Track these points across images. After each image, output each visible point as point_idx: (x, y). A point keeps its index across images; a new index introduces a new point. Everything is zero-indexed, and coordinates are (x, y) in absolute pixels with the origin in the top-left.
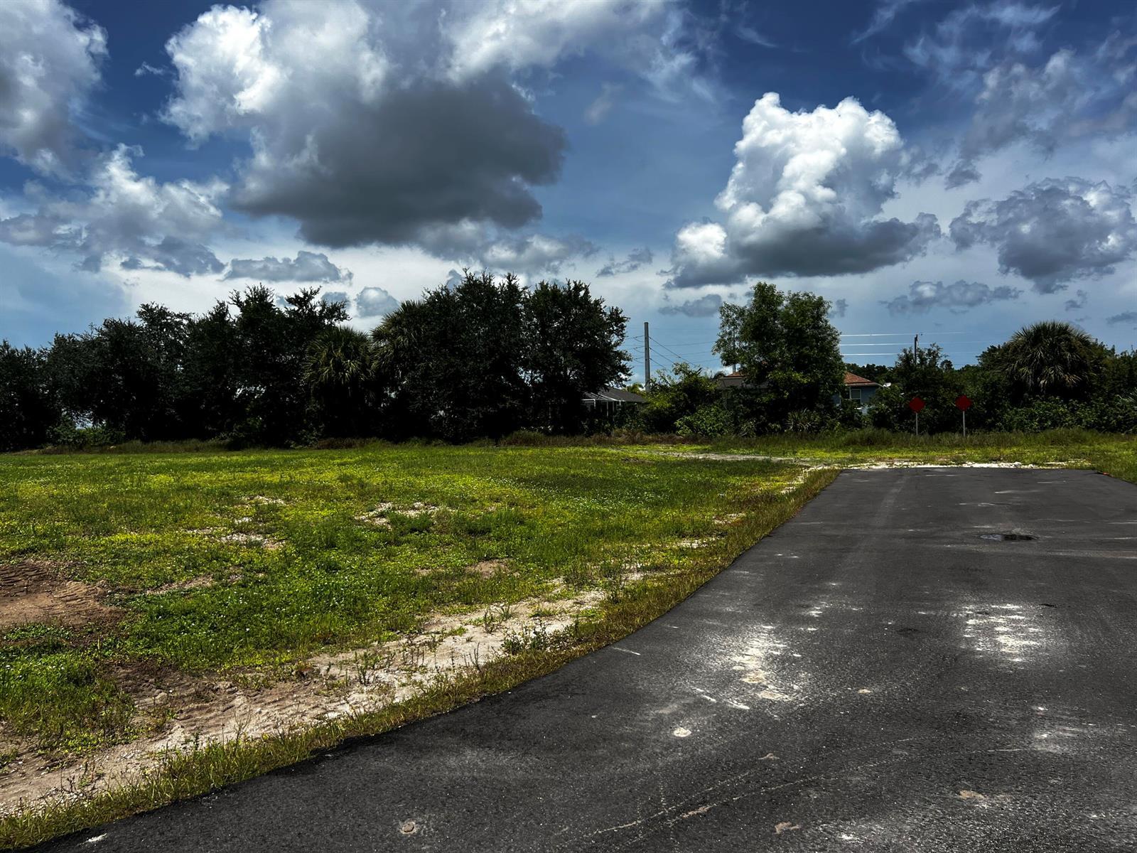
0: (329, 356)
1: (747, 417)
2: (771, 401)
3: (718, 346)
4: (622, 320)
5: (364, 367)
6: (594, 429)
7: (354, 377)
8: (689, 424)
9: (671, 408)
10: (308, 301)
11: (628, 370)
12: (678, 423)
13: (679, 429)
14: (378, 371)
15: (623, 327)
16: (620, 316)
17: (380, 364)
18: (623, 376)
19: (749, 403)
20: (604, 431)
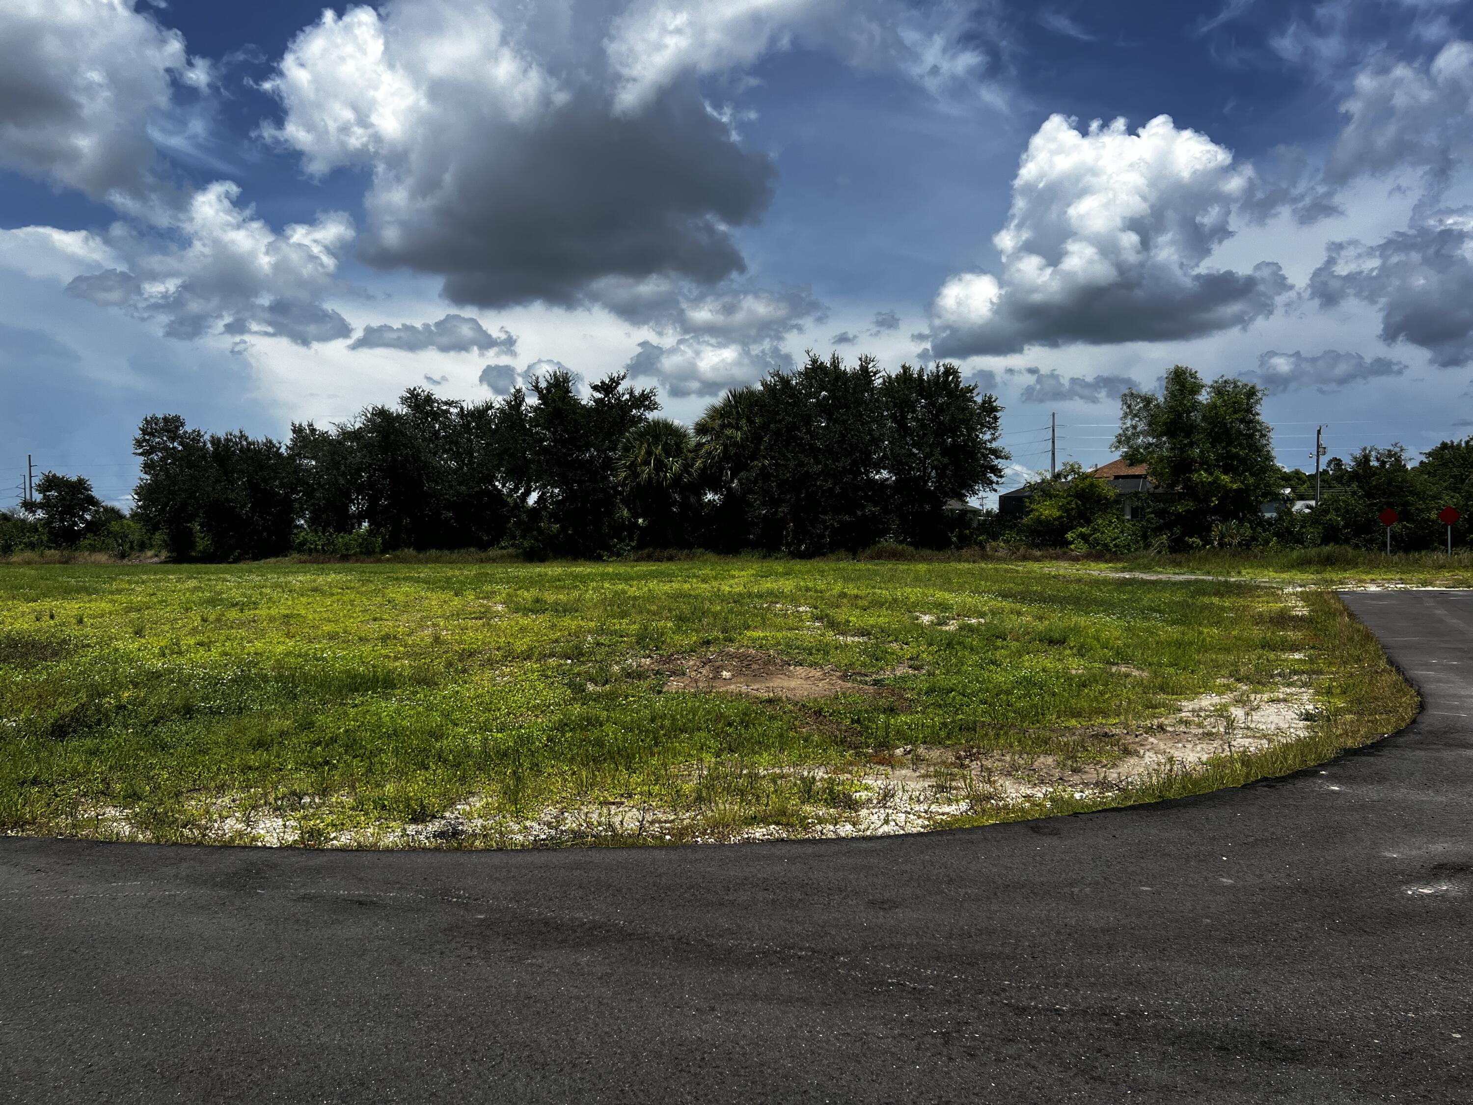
0: (649, 453)
1: (1158, 530)
2: (1188, 511)
3: (1119, 442)
4: (995, 409)
5: (686, 468)
6: (964, 542)
7: (677, 478)
8: (1084, 537)
9: (1061, 517)
10: (615, 387)
11: (1000, 471)
12: (1069, 536)
13: (1072, 543)
14: (703, 470)
15: (996, 419)
16: (994, 404)
17: (704, 463)
18: (994, 478)
19: (1160, 513)
20: (976, 543)
